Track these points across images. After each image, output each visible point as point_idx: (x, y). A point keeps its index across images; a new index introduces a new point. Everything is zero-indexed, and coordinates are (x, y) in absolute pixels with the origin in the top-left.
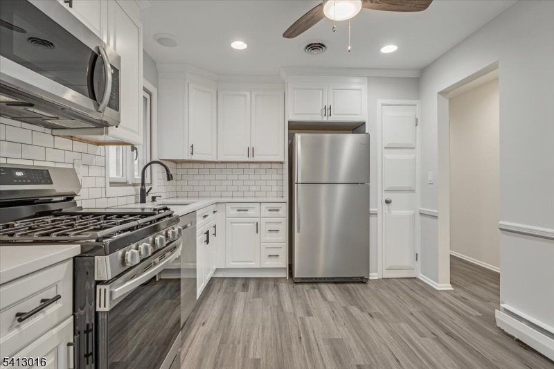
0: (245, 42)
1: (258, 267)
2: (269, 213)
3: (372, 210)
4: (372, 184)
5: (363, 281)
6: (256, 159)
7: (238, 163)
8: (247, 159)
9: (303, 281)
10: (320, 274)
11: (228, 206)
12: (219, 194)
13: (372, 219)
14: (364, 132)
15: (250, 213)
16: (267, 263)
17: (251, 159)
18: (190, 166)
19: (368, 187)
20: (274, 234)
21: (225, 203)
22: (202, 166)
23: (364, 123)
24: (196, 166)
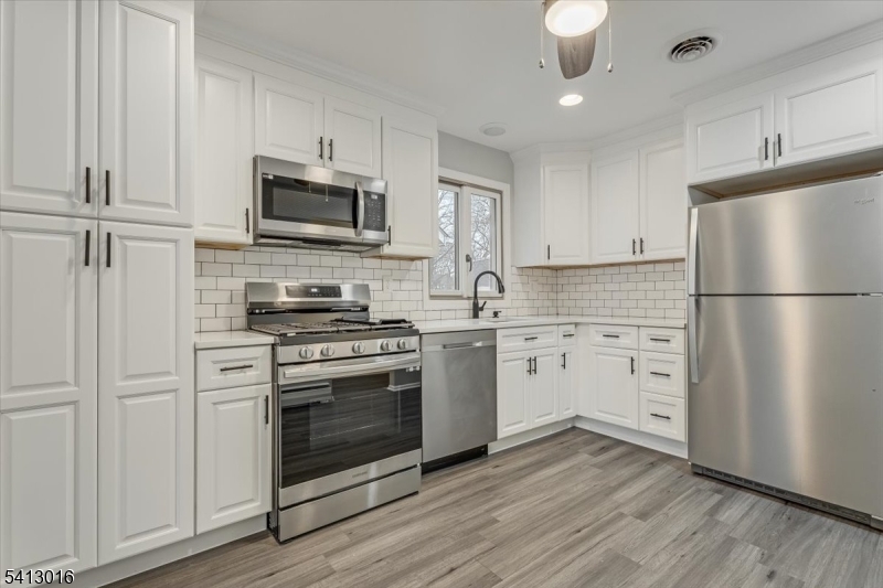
0: (579, 94)
1: (635, 427)
2: (654, 343)
5: (870, 523)
6: (648, 256)
7: (619, 265)
8: (632, 258)
9: (709, 473)
11: (592, 329)
12: (609, 312)
15: (623, 341)
16: (650, 426)
17: (639, 257)
18: (571, 272)
20: (661, 380)
21: (588, 324)
22: (586, 271)
24: (579, 272)
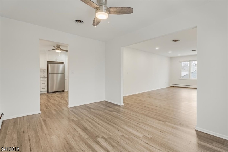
2: (43, 79)
3: (65, 78)
4: (65, 74)
5: (63, 91)
10: (54, 91)
13: (65, 80)
14: (64, 64)
16: (42, 90)
19: (64, 74)
20: (44, 84)
23: (64, 62)
